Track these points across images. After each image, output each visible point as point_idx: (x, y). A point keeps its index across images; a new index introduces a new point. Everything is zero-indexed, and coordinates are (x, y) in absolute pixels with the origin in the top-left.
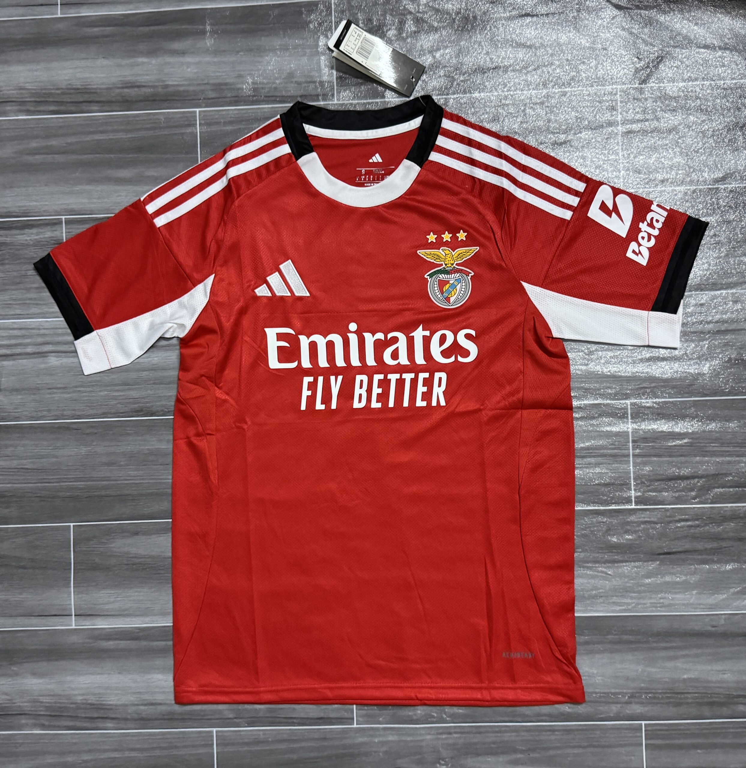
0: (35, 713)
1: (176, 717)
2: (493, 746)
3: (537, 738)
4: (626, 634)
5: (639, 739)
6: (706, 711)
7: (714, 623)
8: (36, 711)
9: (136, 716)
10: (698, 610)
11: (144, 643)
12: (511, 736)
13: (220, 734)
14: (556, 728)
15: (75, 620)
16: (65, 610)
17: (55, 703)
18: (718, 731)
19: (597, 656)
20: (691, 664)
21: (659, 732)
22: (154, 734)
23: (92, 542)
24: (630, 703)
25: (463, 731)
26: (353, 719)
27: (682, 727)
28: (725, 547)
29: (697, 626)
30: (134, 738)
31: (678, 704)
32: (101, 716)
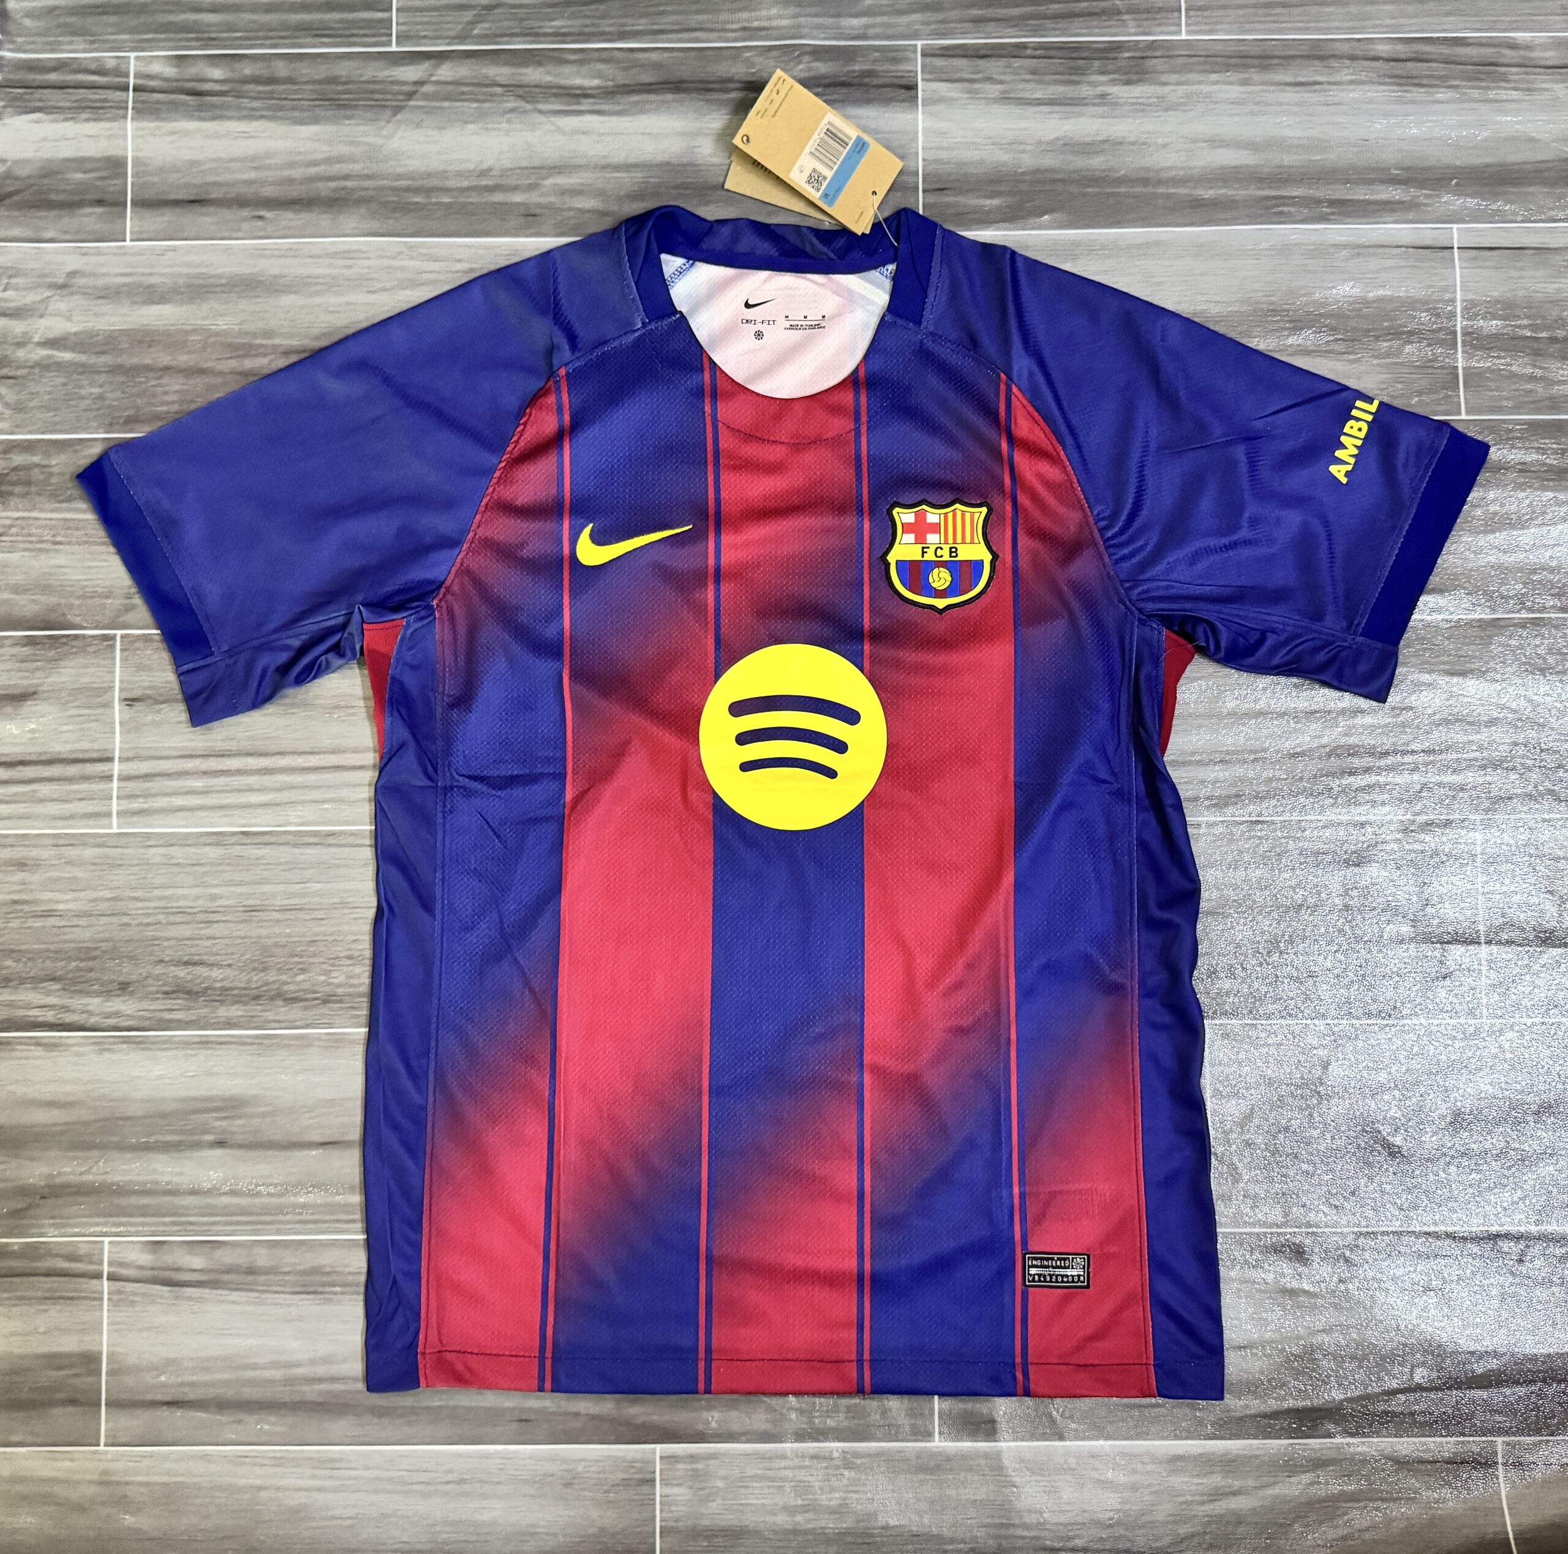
0: (1530, 70)
1: (1256, 62)
2: (669, 8)
3: (588, 22)
4: (416, 203)
5: (401, 20)
6: (281, 69)
7: (260, 223)
8: (1527, 73)
9: (1334, 63)
10: (287, 247)
11: (1320, 192)
12: (633, 25)
13: (1174, 28)
14: (550, 39)
15: (1452, 238)
16: (1475, 259)
17: (1488, 88)
18: (261, 34)
19: (472, 167)
20: (302, 150)
21: (367, 32)
22: (1298, 30)
23: (1424, 383)
24: (416, 83)
25: (722, 34)
26: (924, 55)
27: (326, 40)
28: (231, 358)
29: (288, 218)
30: (1336, 24)
31: (333, 80)
32: (1400, 64)
